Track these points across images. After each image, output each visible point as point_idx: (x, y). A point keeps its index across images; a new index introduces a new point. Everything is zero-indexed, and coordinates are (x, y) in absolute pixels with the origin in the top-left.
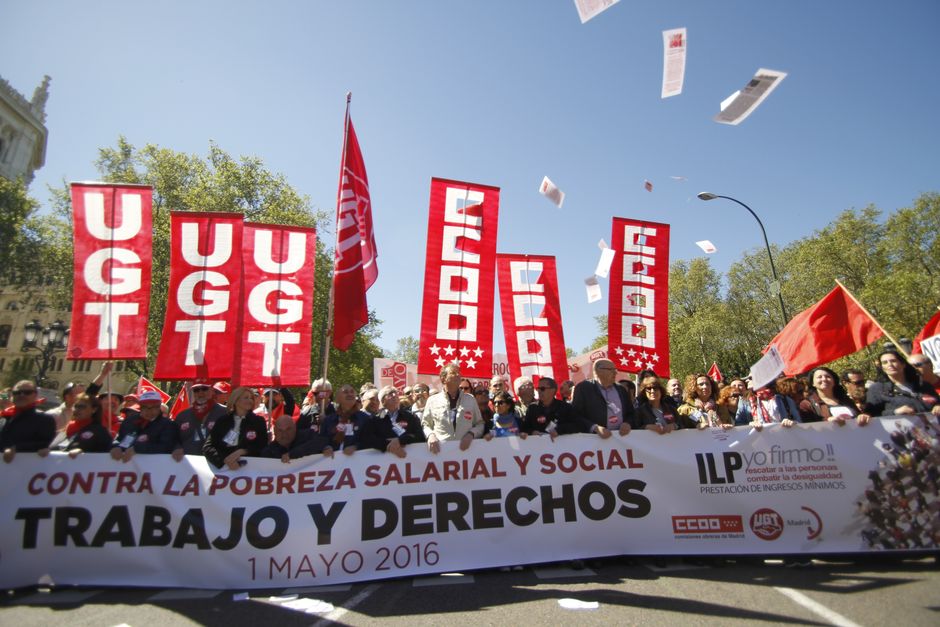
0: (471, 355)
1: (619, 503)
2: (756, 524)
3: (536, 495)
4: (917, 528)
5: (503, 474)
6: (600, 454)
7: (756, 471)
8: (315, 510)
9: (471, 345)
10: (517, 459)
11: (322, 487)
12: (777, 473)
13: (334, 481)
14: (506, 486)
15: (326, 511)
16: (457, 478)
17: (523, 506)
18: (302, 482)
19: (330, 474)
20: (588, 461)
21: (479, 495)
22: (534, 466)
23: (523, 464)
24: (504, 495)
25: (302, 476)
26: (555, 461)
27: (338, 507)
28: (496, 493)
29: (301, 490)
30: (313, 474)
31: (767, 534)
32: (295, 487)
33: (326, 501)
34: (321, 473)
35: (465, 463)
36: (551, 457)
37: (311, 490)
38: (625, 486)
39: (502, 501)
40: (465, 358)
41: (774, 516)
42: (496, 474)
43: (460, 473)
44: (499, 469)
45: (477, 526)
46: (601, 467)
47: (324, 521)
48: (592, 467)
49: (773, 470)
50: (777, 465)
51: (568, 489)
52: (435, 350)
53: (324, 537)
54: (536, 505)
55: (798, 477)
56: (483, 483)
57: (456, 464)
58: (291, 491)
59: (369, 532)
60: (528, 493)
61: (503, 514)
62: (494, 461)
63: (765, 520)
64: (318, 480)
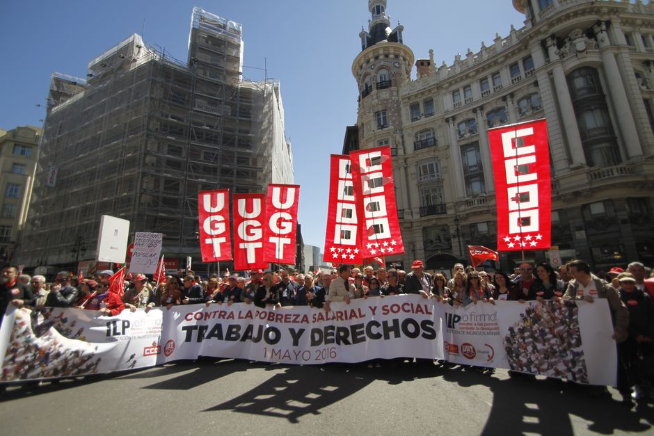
0: (352, 252)
1: (422, 331)
2: (464, 351)
3: (380, 325)
4: (530, 362)
5: (364, 316)
6: (412, 305)
7: (463, 324)
8: (292, 331)
9: (352, 247)
10: (370, 307)
11: (294, 321)
12: (473, 326)
13: (300, 319)
14: (365, 321)
15: (297, 331)
16: (342, 319)
17: (374, 330)
18: (286, 318)
19: (298, 316)
20: (407, 308)
21: (354, 328)
22: (379, 311)
23: (373, 310)
24: (365, 326)
25: (286, 315)
26: (389, 308)
27: (302, 331)
28: (362, 326)
29: (286, 321)
30: (290, 315)
31: (469, 356)
32: (283, 320)
33: (297, 327)
34: (294, 315)
35: (346, 312)
36: (387, 306)
37: (290, 322)
38: (425, 323)
39: (364, 329)
40: (349, 254)
41: (471, 347)
42: (361, 316)
43: (344, 317)
44: (362, 314)
45: (354, 343)
46: (413, 312)
47: (296, 336)
48: (409, 311)
49: (471, 324)
50: (473, 322)
51: (396, 322)
52: (333, 249)
53: (296, 343)
54: (380, 330)
55: (483, 329)
56: (355, 321)
57: (341, 313)
58: (281, 321)
59: (314, 343)
60: (376, 324)
61: (365, 335)
62: (359, 310)
63: (467, 349)
64: (293, 318)
